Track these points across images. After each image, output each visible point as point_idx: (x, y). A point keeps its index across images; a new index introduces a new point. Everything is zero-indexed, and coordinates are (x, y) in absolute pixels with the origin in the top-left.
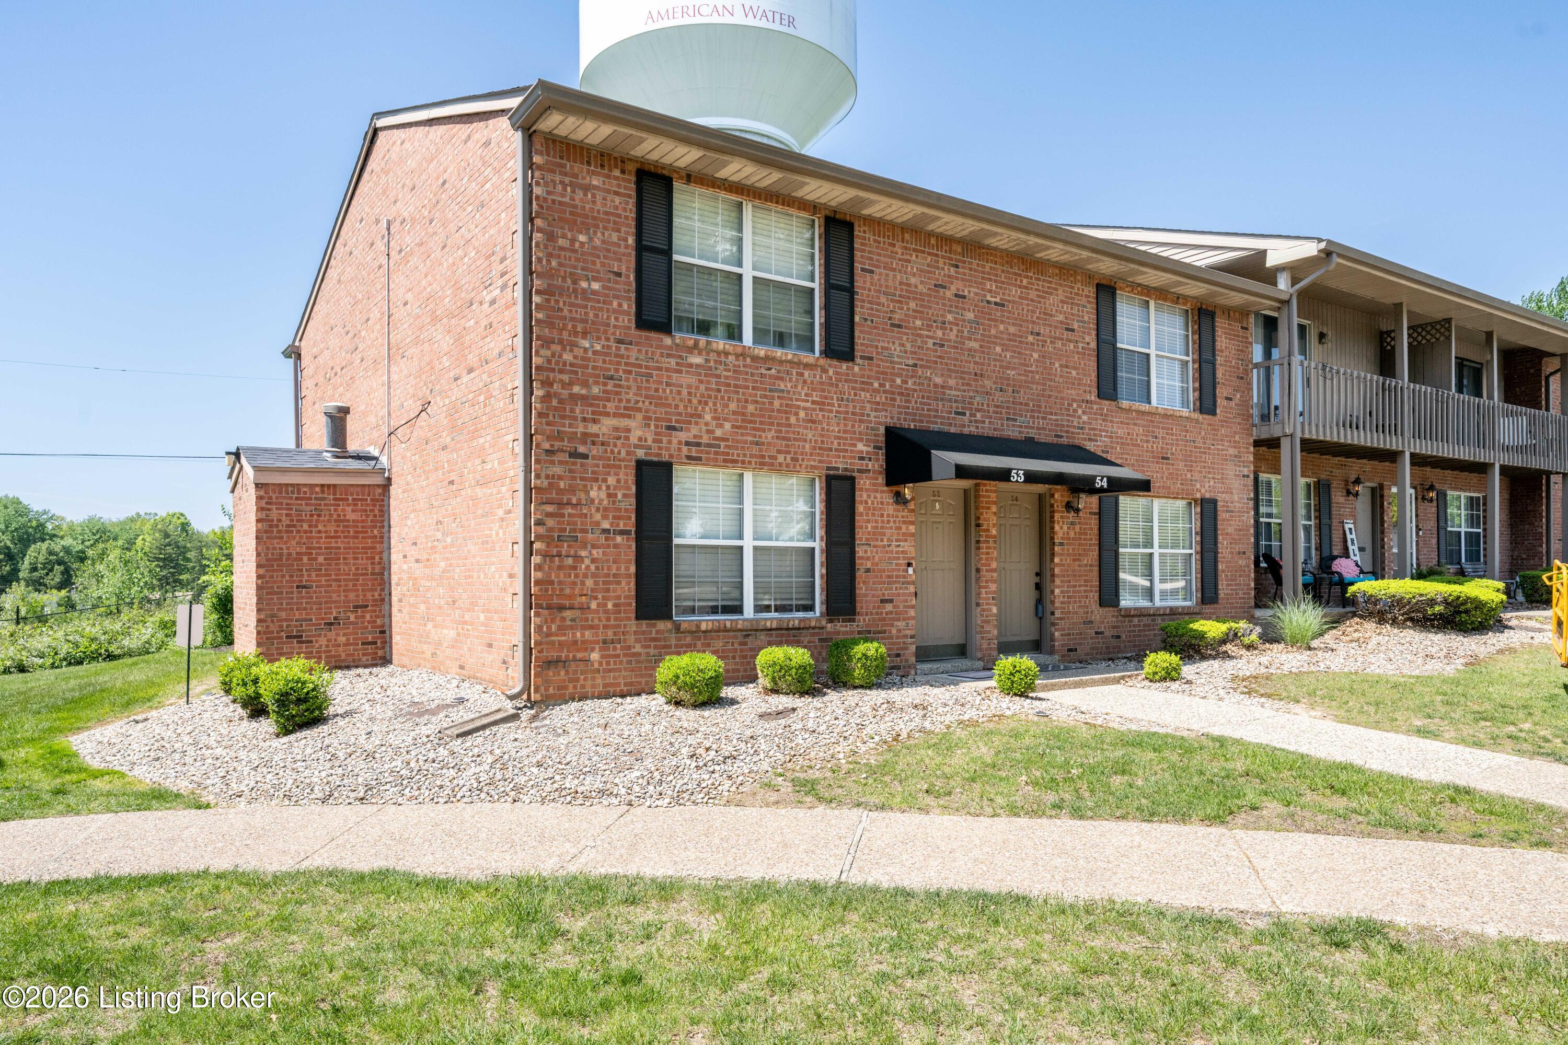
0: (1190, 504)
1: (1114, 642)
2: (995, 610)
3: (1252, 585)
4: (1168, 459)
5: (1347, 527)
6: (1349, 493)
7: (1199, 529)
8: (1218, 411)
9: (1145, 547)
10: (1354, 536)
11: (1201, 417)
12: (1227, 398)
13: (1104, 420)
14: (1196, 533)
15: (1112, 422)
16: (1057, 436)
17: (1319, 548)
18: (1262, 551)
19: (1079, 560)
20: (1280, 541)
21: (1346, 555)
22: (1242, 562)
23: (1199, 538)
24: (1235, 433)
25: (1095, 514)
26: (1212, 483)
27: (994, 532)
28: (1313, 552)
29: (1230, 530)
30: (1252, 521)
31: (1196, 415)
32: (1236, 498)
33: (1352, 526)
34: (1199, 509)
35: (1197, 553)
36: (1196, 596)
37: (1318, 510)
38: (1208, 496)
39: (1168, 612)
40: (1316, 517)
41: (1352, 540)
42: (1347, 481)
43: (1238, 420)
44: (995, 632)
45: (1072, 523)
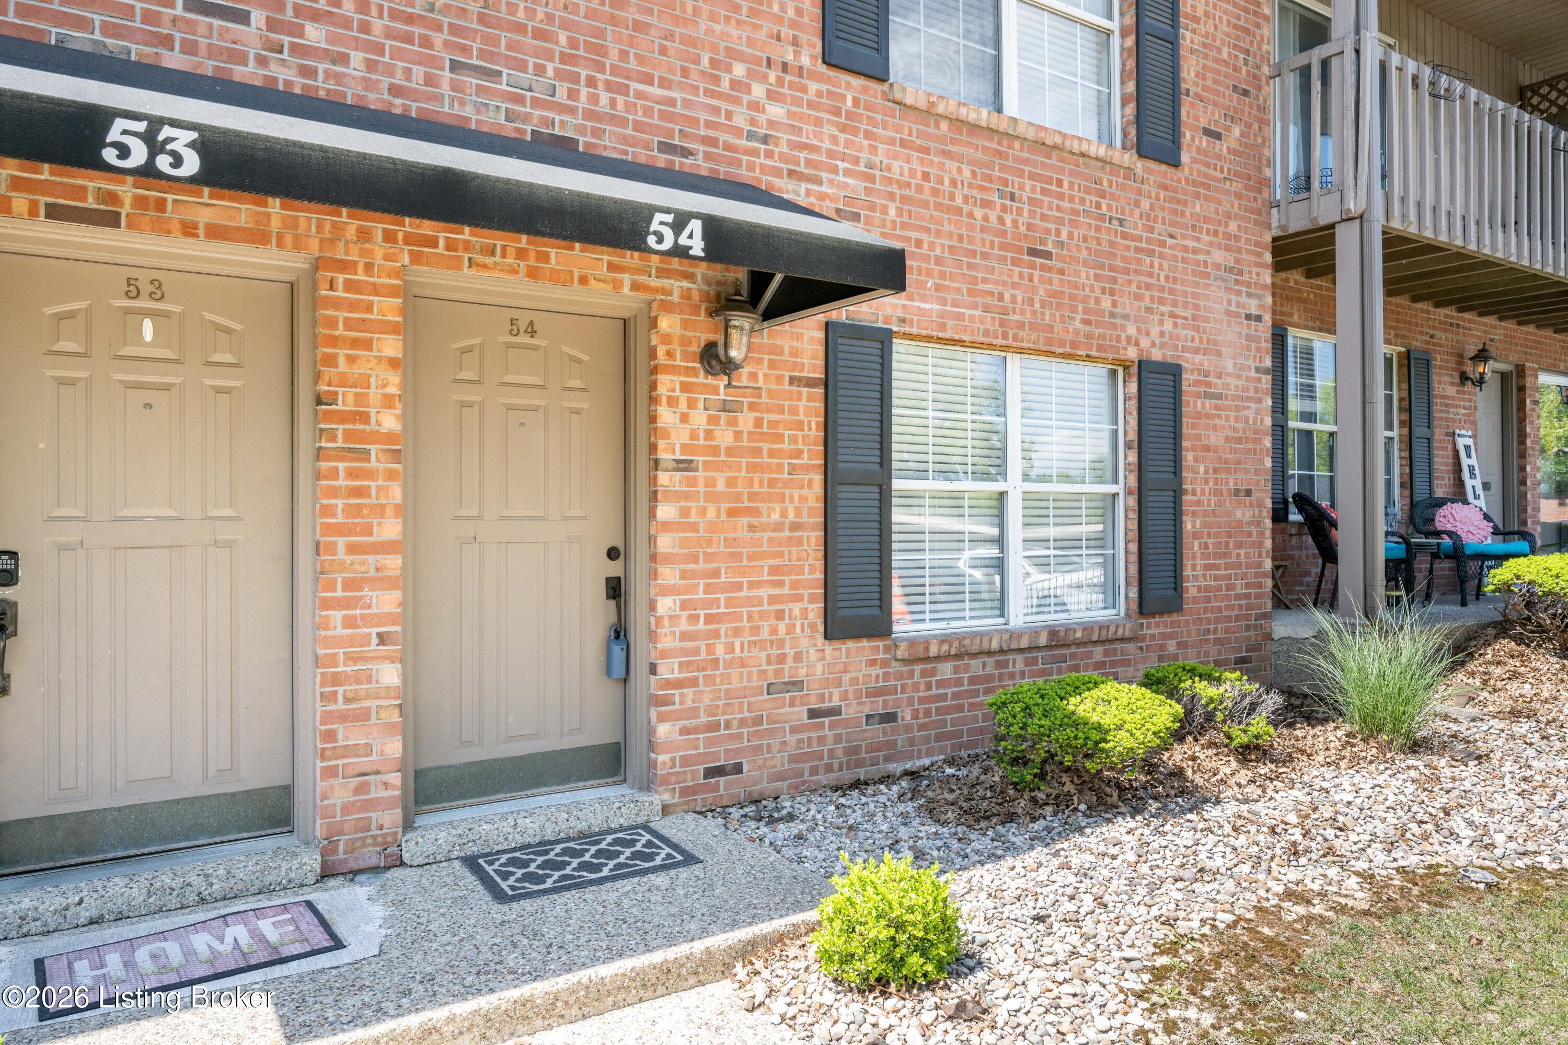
0: (1113, 374)
1: (877, 732)
2: (390, 675)
3: (1268, 564)
4: (1047, 255)
5: (1461, 443)
6: (1464, 378)
7: (1133, 436)
8: (1185, 158)
9: (986, 476)
10: (1473, 461)
11: (1140, 166)
12: (1207, 132)
13: (843, 129)
14: (1128, 446)
15: (868, 135)
16: (665, 147)
17: (1409, 484)
18: (1293, 487)
19: (753, 512)
20: (1332, 469)
21: (1459, 495)
22: (1243, 514)
23: (1133, 457)
24: (1229, 216)
25: (810, 383)
26: (1168, 326)
27: (389, 422)
28: (1397, 491)
29: (1215, 439)
30: (1268, 421)
31: (1128, 158)
32: (1229, 366)
33: (1470, 442)
34: (1133, 388)
35: (1128, 492)
36: (1127, 596)
37: (1407, 408)
38: (1157, 355)
39: (1043, 640)
40: (1402, 424)
41: (1471, 469)
42: (1461, 356)
43: (1237, 187)
44: (394, 748)
45: (725, 407)
